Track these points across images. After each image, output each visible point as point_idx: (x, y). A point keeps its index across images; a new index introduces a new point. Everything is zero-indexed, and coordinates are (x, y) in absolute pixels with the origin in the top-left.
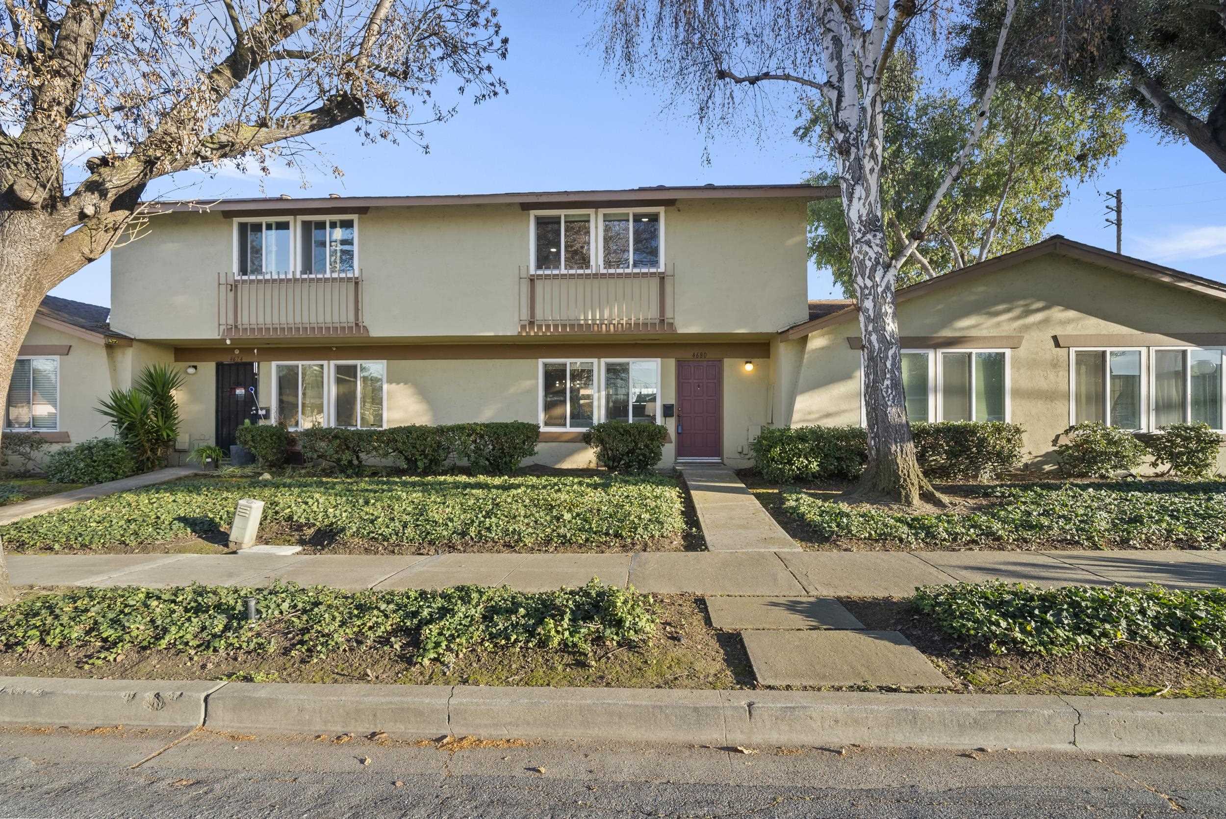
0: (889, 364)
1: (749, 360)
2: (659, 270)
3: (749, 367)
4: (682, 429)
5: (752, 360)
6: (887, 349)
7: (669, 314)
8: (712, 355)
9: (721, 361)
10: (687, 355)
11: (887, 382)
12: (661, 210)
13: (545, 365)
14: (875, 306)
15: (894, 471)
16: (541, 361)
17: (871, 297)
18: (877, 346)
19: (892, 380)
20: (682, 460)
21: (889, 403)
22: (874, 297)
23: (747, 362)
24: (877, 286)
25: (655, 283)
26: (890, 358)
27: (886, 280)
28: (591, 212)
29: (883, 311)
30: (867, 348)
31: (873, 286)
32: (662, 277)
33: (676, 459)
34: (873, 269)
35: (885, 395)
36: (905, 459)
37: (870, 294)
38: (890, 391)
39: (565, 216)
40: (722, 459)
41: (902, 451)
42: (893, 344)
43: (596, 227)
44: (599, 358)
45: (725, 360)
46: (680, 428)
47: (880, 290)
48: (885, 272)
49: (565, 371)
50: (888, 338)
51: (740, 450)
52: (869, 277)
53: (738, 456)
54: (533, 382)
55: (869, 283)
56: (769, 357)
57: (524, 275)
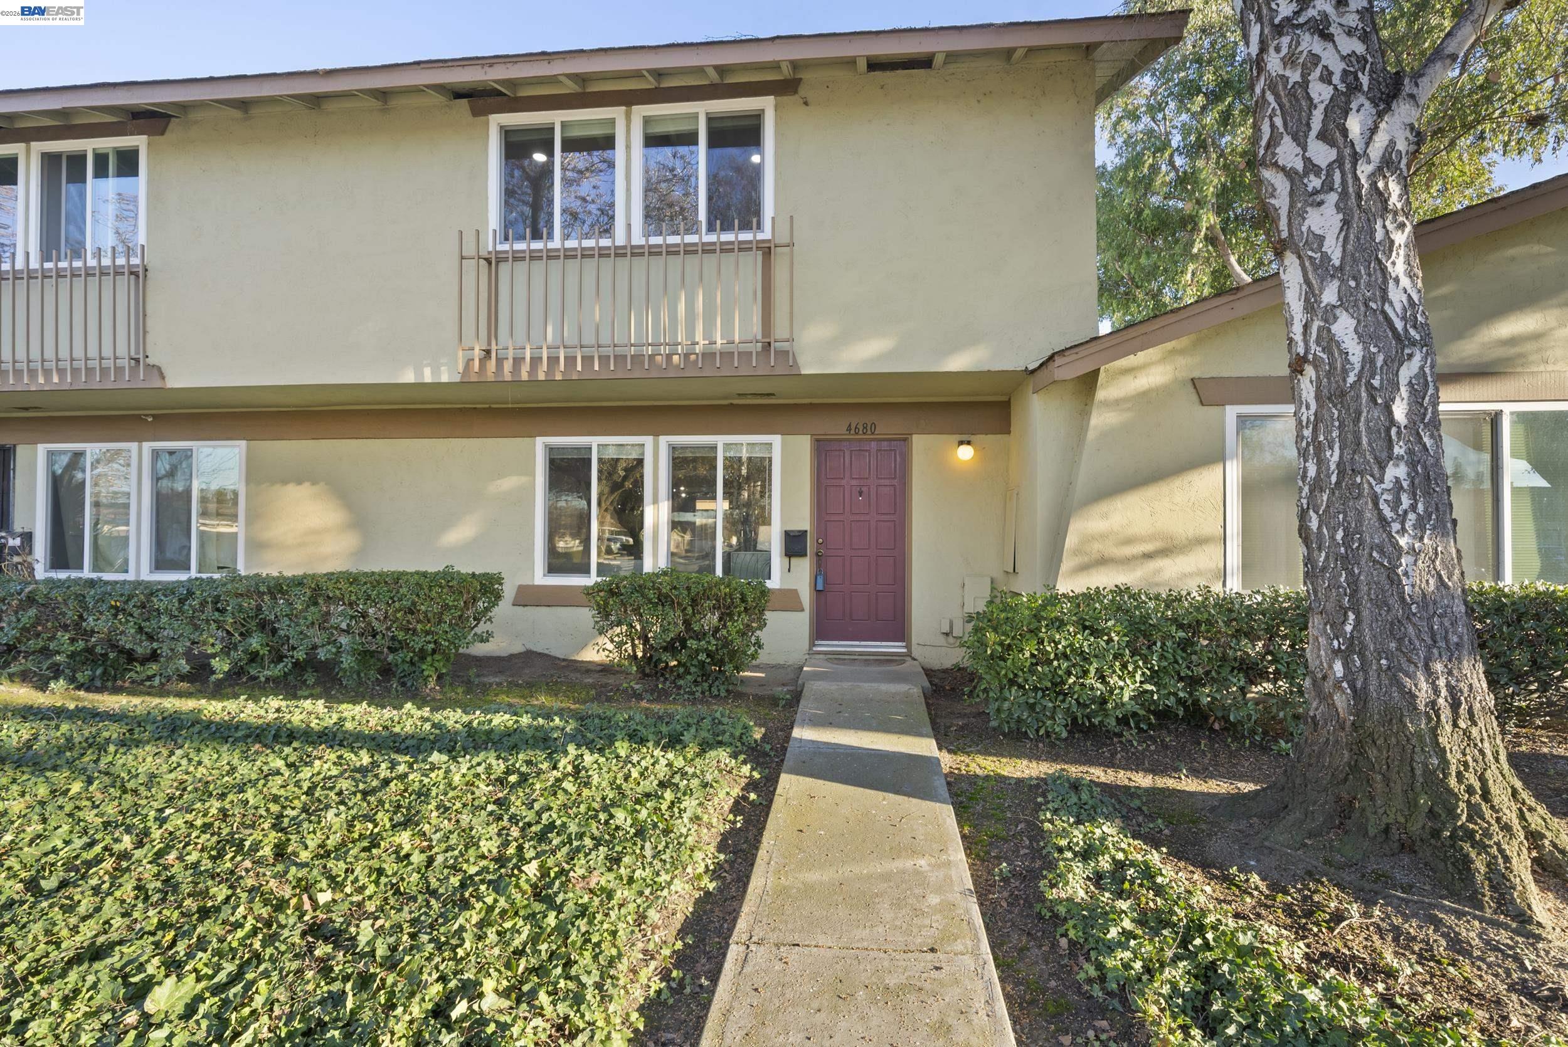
0: (1400, 411)
1: (965, 437)
2: (760, 236)
3: (965, 453)
4: (825, 582)
5: (972, 438)
6: (1396, 361)
7: (780, 331)
8: (887, 427)
9: (905, 440)
10: (835, 427)
11: (1397, 471)
12: (766, 104)
13: (551, 449)
14: (1346, 223)
15: (1429, 773)
16: (540, 442)
17: (1333, 198)
18: (1355, 351)
19: (1412, 465)
20: (825, 646)
21: (1403, 541)
22: (1344, 195)
23: (961, 443)
24: (1355, 157)
25: (752, 264)
26: (1404, 391)
27: (1380, 141)
28: (616, 113)
29: (1379, 236)
30: (1316, 364)
31: (1339, 161)
32: (767, 250)
33: (812, 644)
34: (1339, 108)
35: (1388, 513)
36: (1467, 733)
37: (1328, 187)
38: (1406, 501)
39: (564, 125)
40: (908, 647)
41: (1455, 706)
42: (1413, 343)
43: (628, 147)
44: (656, 434)
45: (915, 437)
46: (820, 581)
47: (1364, 171)
48: (1380, 115)
49: (588, 461)
50: (1399, 325)
51: (946, 629)
52: (1323, 136)
53: (942, 640)
54: (524, 479)
55: (1322, 154)
56: (1008, 431)
57: (469, 249)
